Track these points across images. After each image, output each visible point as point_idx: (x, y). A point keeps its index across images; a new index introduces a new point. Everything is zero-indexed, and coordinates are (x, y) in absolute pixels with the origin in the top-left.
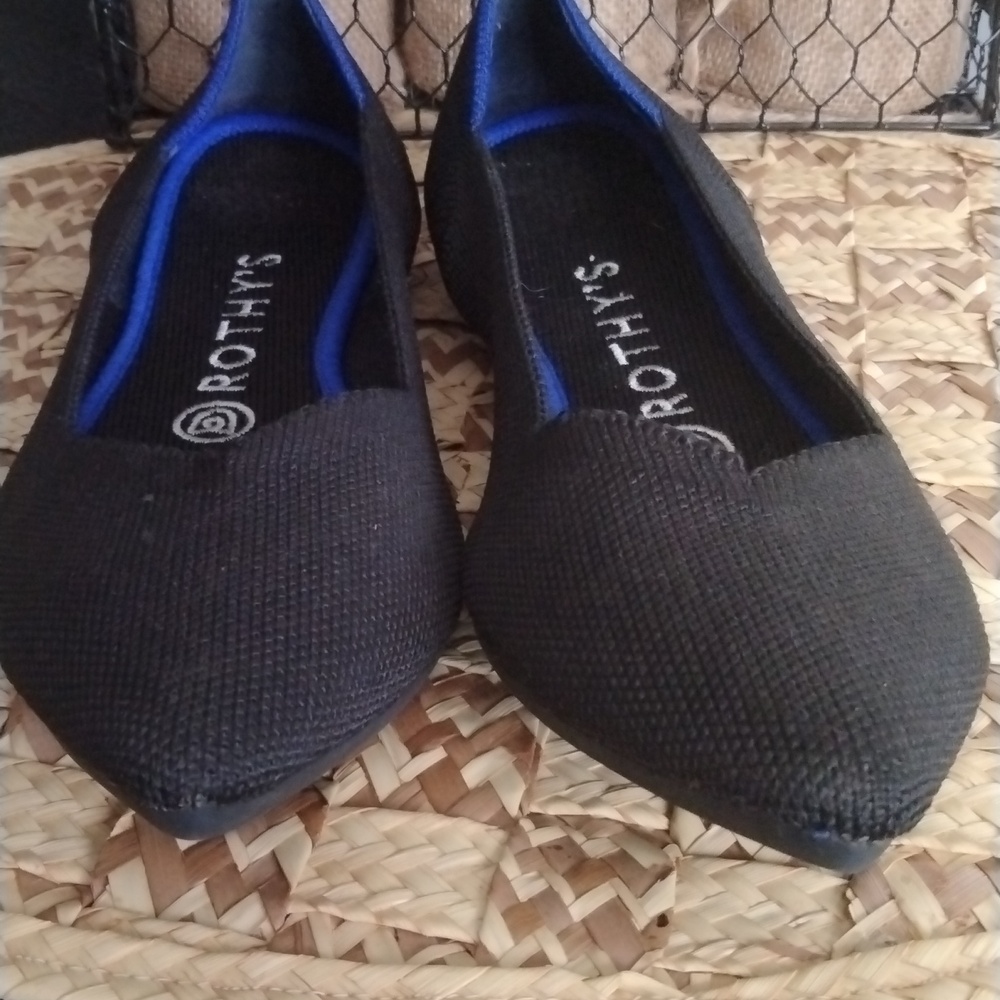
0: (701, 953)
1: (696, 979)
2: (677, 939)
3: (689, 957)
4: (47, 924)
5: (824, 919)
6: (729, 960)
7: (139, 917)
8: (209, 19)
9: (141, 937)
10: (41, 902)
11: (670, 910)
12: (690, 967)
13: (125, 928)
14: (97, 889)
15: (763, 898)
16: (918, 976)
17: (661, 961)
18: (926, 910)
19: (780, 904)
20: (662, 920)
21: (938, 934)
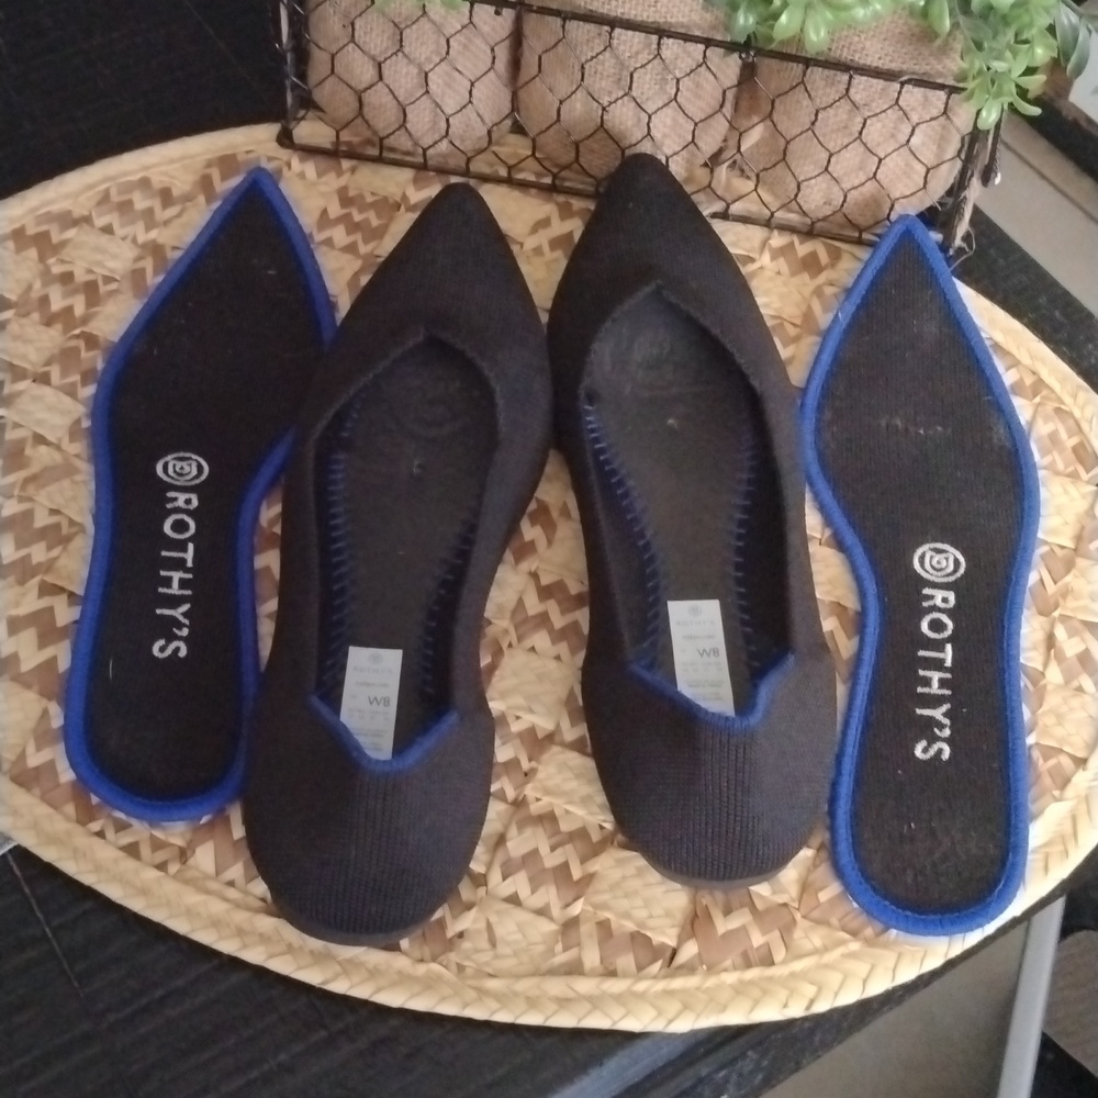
0: (475, 957)
1: (469, 971)
2: (466, 945)
3: (468, 958)
4: (162, 874)
5: (541, 948)
6: (487, 964)
7: (207, 877)
8: (362, 72)
9: (208, 892)
10: (160, 856)
11: (466, 930)
12: (466, 963)
13: (197, 884)
14: (189, 853)
15: (516, 928)
16: (571, 994)
17: (453, 957)
18: (591, 957)
19: (524, 935)
20: (461, 935)
21: (593, 974)
